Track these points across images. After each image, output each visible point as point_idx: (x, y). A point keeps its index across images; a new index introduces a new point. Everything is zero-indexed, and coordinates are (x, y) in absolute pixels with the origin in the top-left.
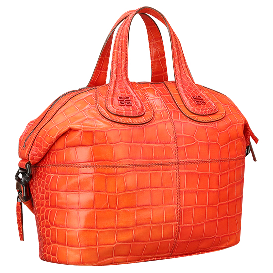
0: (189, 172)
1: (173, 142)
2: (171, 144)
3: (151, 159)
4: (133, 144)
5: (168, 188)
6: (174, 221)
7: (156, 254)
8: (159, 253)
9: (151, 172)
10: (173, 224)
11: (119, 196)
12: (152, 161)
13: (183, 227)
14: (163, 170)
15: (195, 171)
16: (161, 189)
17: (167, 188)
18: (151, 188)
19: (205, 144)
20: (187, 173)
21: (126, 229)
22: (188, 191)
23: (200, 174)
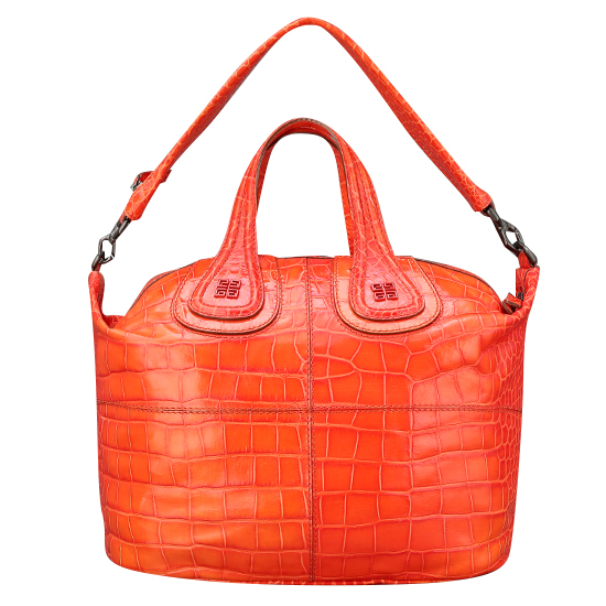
0: (337, 428)
1: (304, 371)
2: (300, 373)
3: (254, 400)
4: (220, 371)
5: (291, 456)
6: (304, 517)
7: (278, 574)
8: (284, 574)
9: (255, 424)
10: (302, 521)
11: (192, 464)
12: (258, 403)
13: (325, 529)
14: (281, 420)
15: (351, 426)
16: (275, 455)
17: (287, 456)
18: (254, 452)
19: (374, 375)
20: (332, 429)
21: (209, 523)
22: (333, 462)
23: (360, 432)
